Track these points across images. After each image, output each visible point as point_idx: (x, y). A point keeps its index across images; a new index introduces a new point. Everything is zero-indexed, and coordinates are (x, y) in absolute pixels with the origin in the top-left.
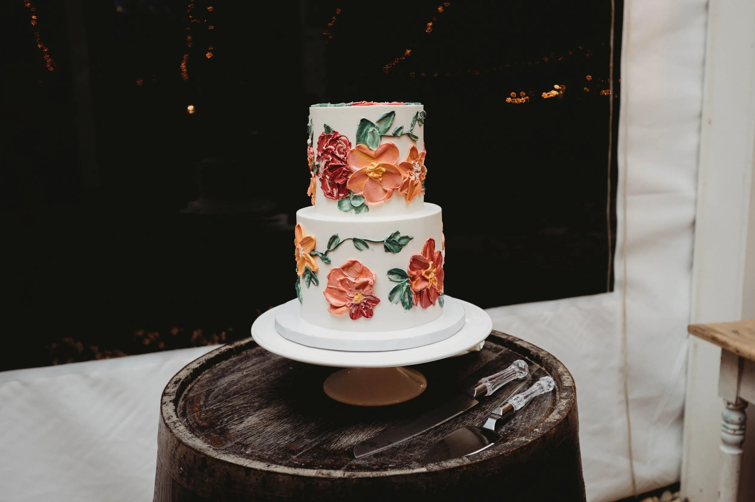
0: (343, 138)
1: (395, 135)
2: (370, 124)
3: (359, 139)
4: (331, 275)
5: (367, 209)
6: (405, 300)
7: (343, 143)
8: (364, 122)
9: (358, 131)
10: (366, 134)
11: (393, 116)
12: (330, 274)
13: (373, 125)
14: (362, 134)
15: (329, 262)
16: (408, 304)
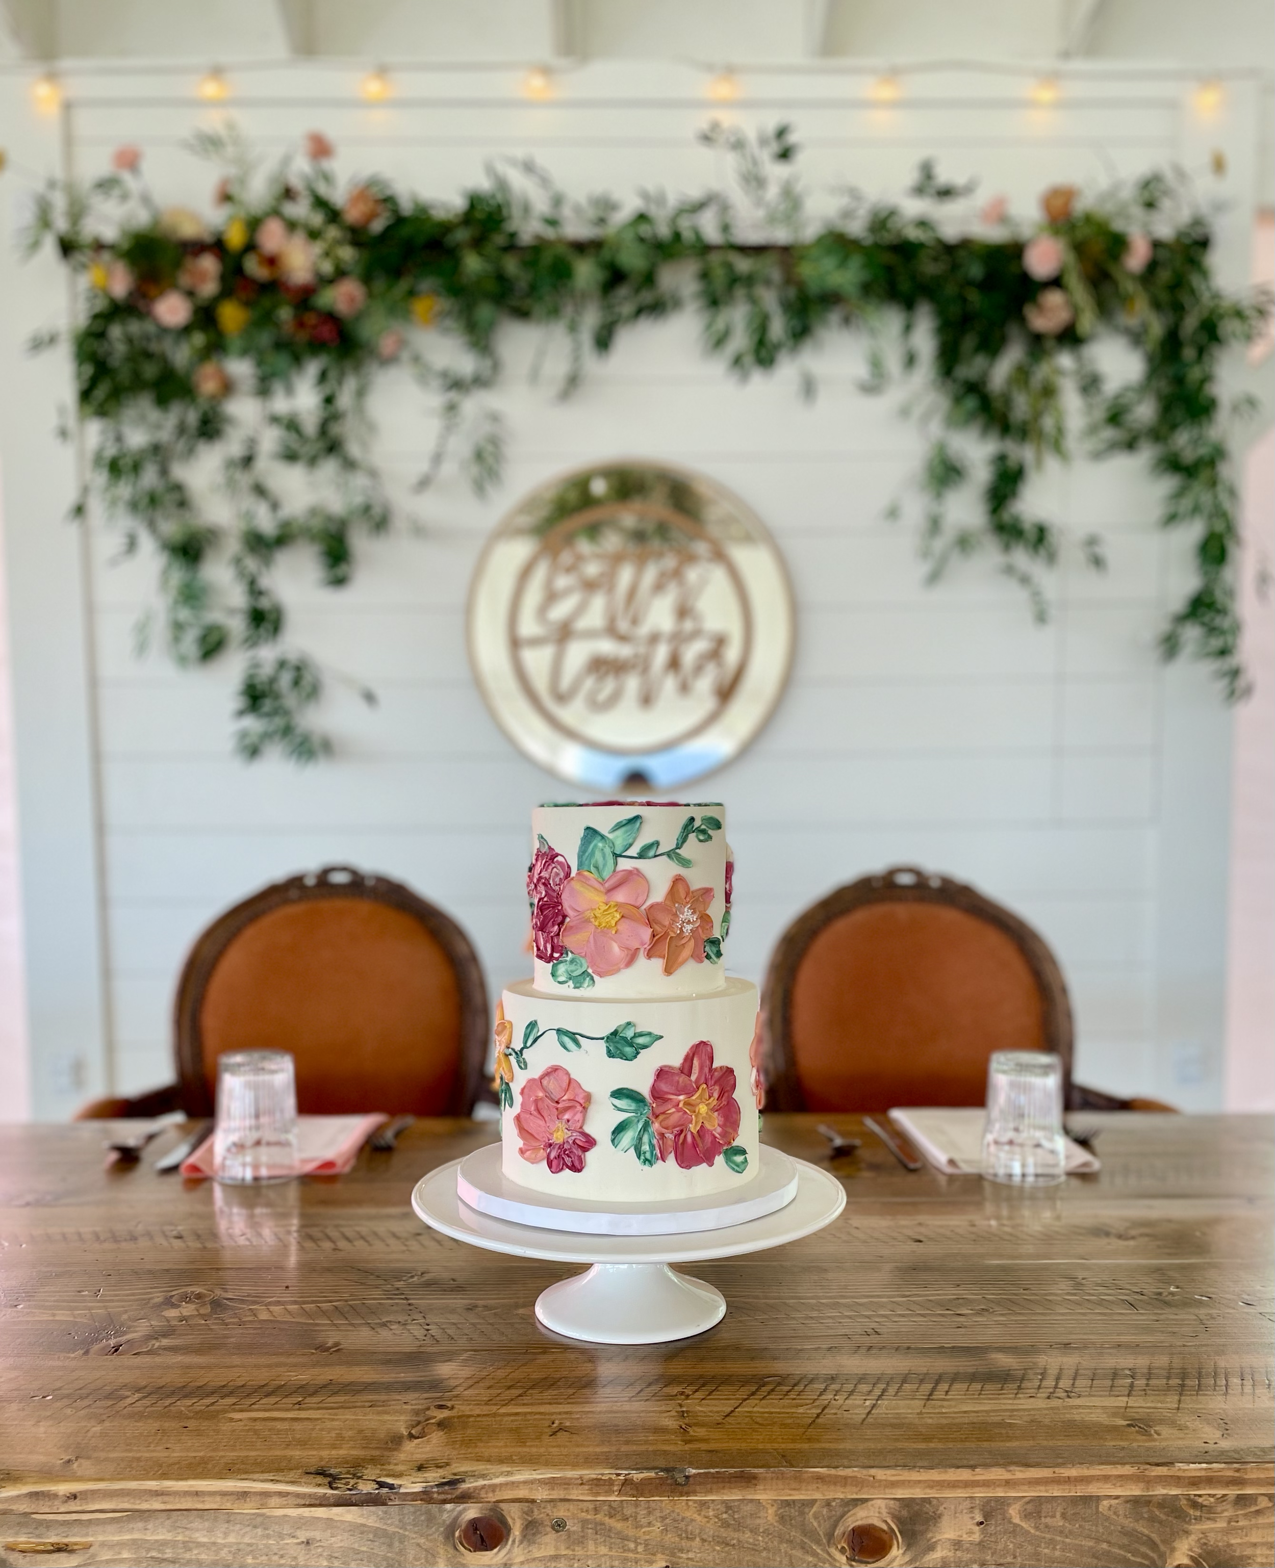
0: (559, 858)
1: (642, 855)
2: (600, 838)
3: (581, 862)
4: (526, 1090)
5: (591, 982)
6: (643, 1148)
7: (559, 867)
8: (591, 833)
9: (580, 848)
10: (593, 853)
11: (638, 824)
12: (525, 1087)
13: (603, 837)
14: (587, 854)
15: (523, 1065)
16: (648, 1156)
